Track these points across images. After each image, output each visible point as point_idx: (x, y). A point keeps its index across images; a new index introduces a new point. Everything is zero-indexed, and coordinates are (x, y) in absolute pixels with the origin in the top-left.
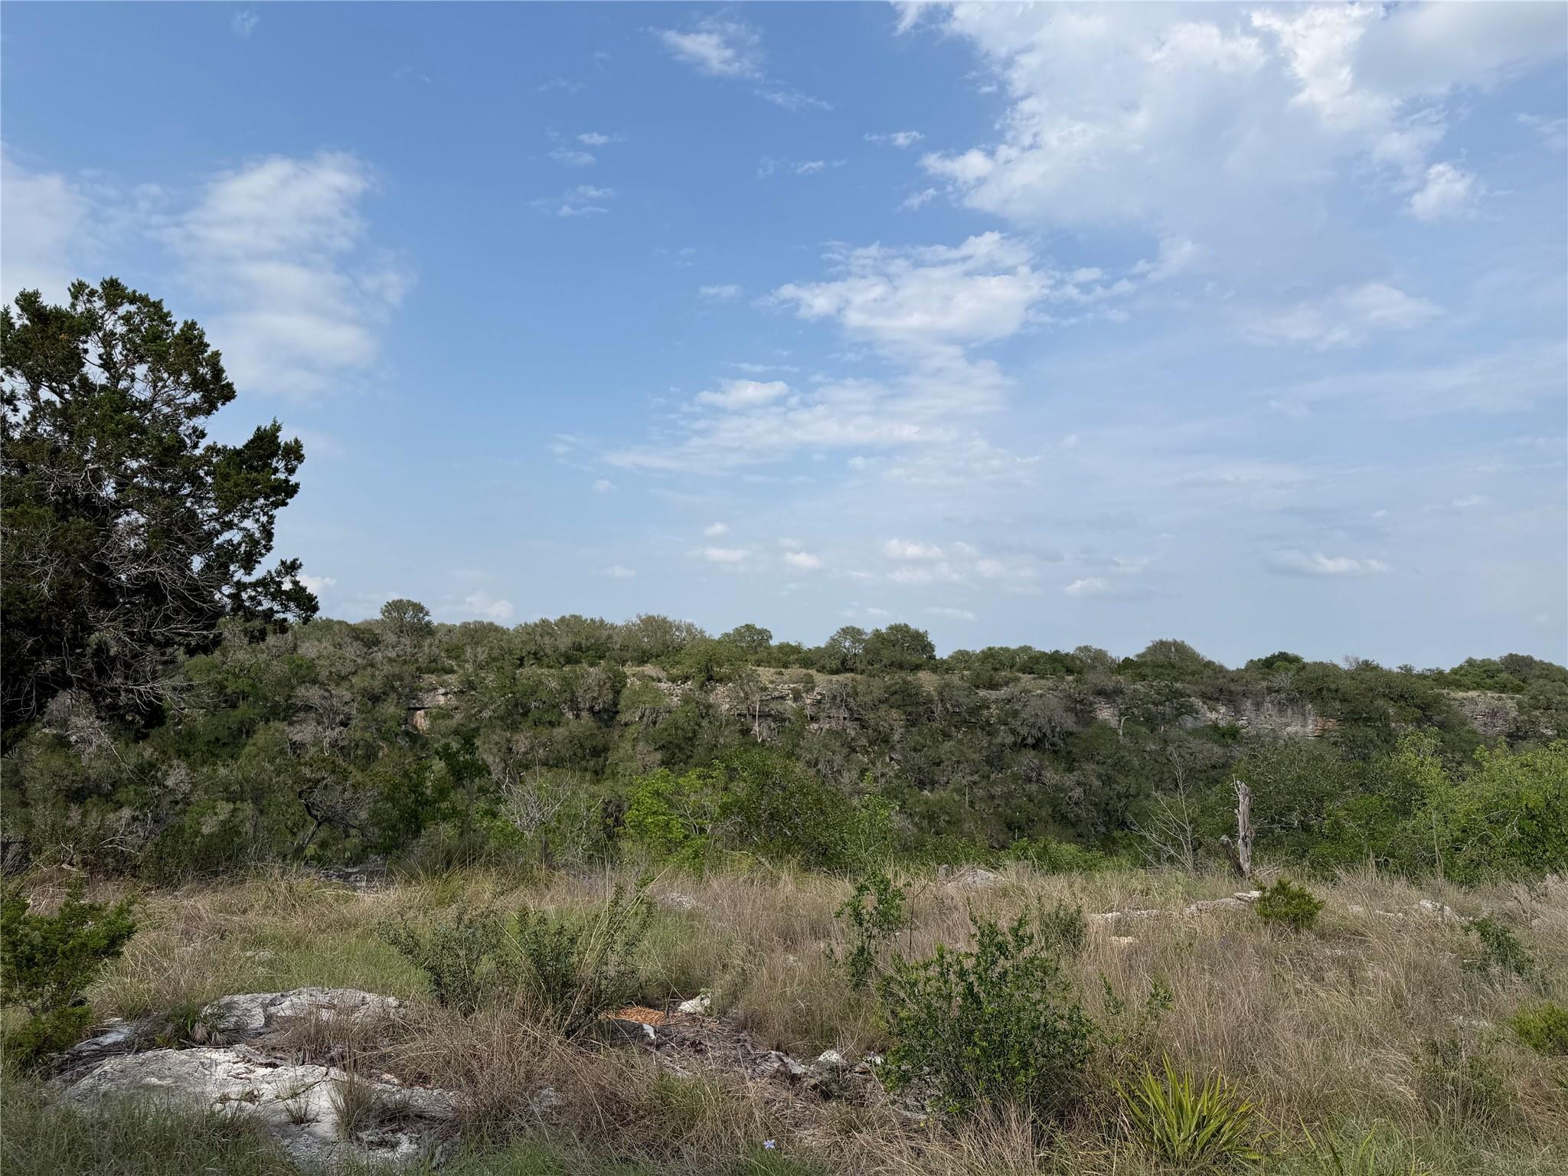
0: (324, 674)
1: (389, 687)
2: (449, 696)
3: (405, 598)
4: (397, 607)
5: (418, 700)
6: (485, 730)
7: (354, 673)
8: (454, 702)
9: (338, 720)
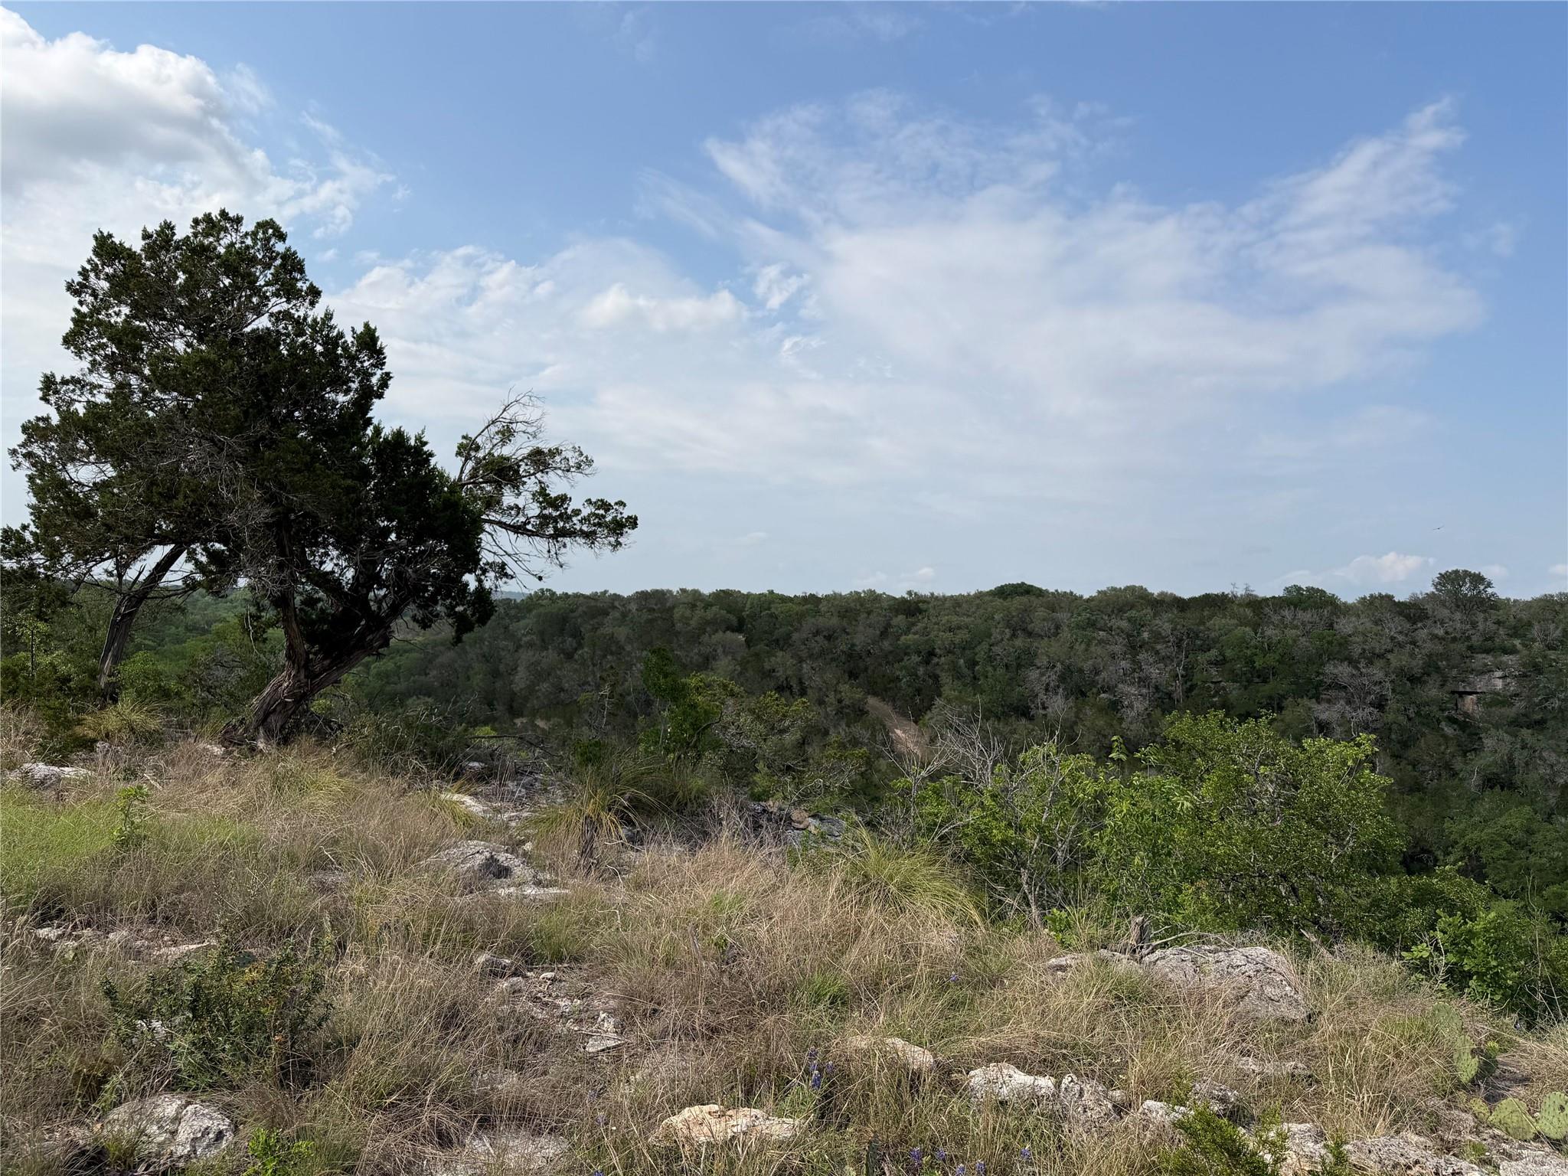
0: (1357, 650)
1: (1432, 666)
2: (1508, 680)
3: (1461, 568)
4: (1451, 580)
5: (1469, 684)
6: (1553, 723)
7: (1391, 651)
8: (1513, 687)
9: (1368, 701)
